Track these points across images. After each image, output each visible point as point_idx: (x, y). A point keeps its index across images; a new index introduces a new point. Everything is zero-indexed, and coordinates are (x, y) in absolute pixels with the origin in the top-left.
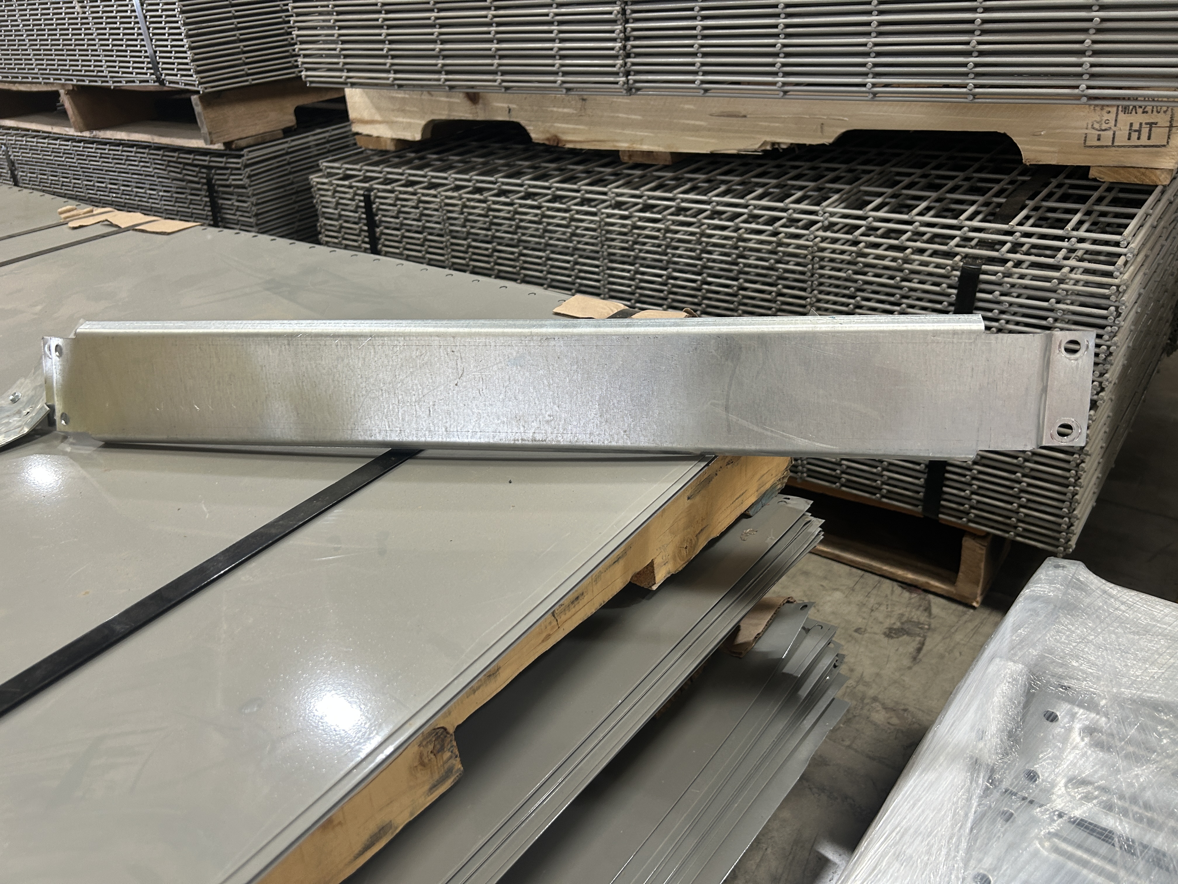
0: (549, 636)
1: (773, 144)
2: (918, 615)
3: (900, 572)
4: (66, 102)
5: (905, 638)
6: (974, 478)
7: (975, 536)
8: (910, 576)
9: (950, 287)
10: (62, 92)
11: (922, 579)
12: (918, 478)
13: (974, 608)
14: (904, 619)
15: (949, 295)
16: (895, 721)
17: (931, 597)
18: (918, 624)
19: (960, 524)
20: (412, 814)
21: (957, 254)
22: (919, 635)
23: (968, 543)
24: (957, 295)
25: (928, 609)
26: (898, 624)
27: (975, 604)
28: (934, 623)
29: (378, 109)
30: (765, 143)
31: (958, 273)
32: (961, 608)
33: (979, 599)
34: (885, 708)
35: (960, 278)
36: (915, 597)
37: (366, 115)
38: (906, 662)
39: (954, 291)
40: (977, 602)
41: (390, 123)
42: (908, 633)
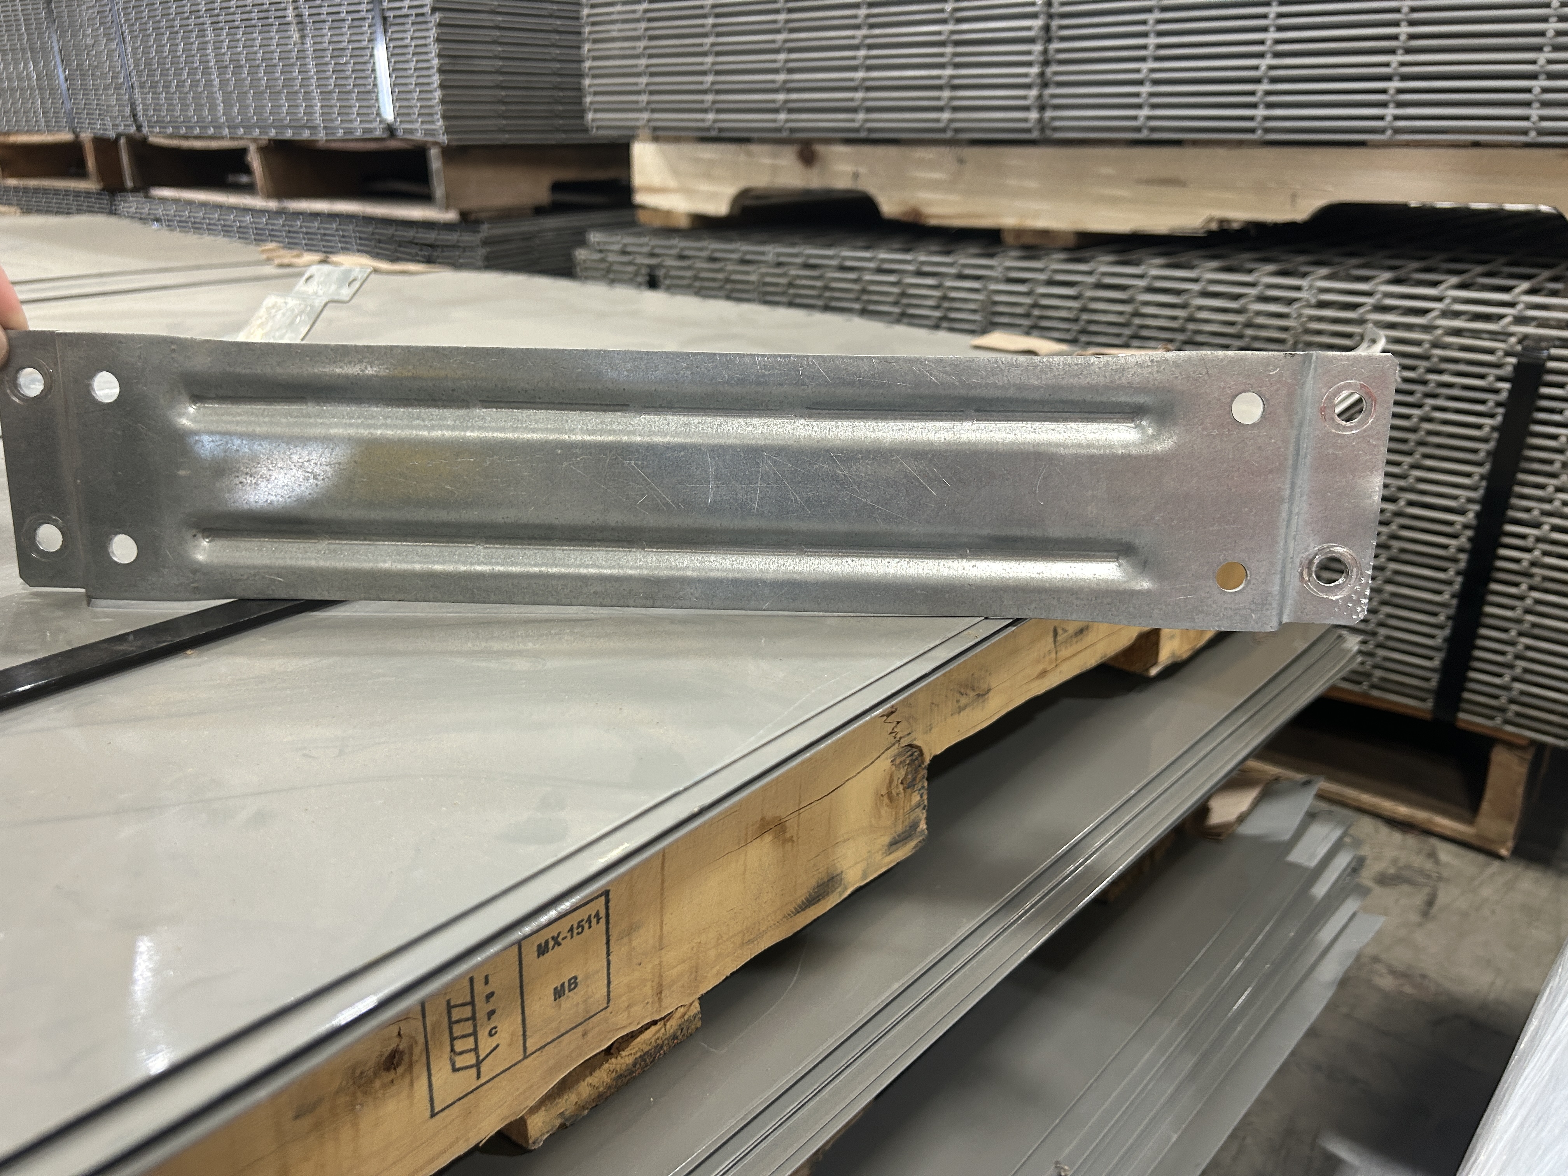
0: (1043, 674)
1: (1221, 221)
2: (1419, 861)
3: (1388, 806)
4: (255, 161)
5: (1406, 888)
6: (1518, 657)
7: (1511, 745)
8: (1403, 810)
9: (1500, 379)
10: (252, 148)
11: (1421, 815)
12: (1430, 658)
13: (1500, 858)
14: (1401, 864)
15: (1497, 391)
16: (1408, 989)
17: (1434, 841)
18: (1421, 872)
19: (1488, 728)
20: (865, 876)
21: (1512, 335)
22: (1425, 885)
23: (1500, 757)
24: (1511, 392)
25: (1432, 855)
26: (1392, 871)
27: (1504, 852)
28: (1445, 873)
29: (675, 172)
30: (1211, 220)
31: (1513, 360)
32: (1481, 858)
33: (1510, 844)
34: (1393, 972)
35: (1517, 368)
36: (1412, 841)
37: (656, 180)
38: (1414, 917)
39: (1506, 386)
40: (1507, 850)
41: (687, 192)
42: (1409, 882)
